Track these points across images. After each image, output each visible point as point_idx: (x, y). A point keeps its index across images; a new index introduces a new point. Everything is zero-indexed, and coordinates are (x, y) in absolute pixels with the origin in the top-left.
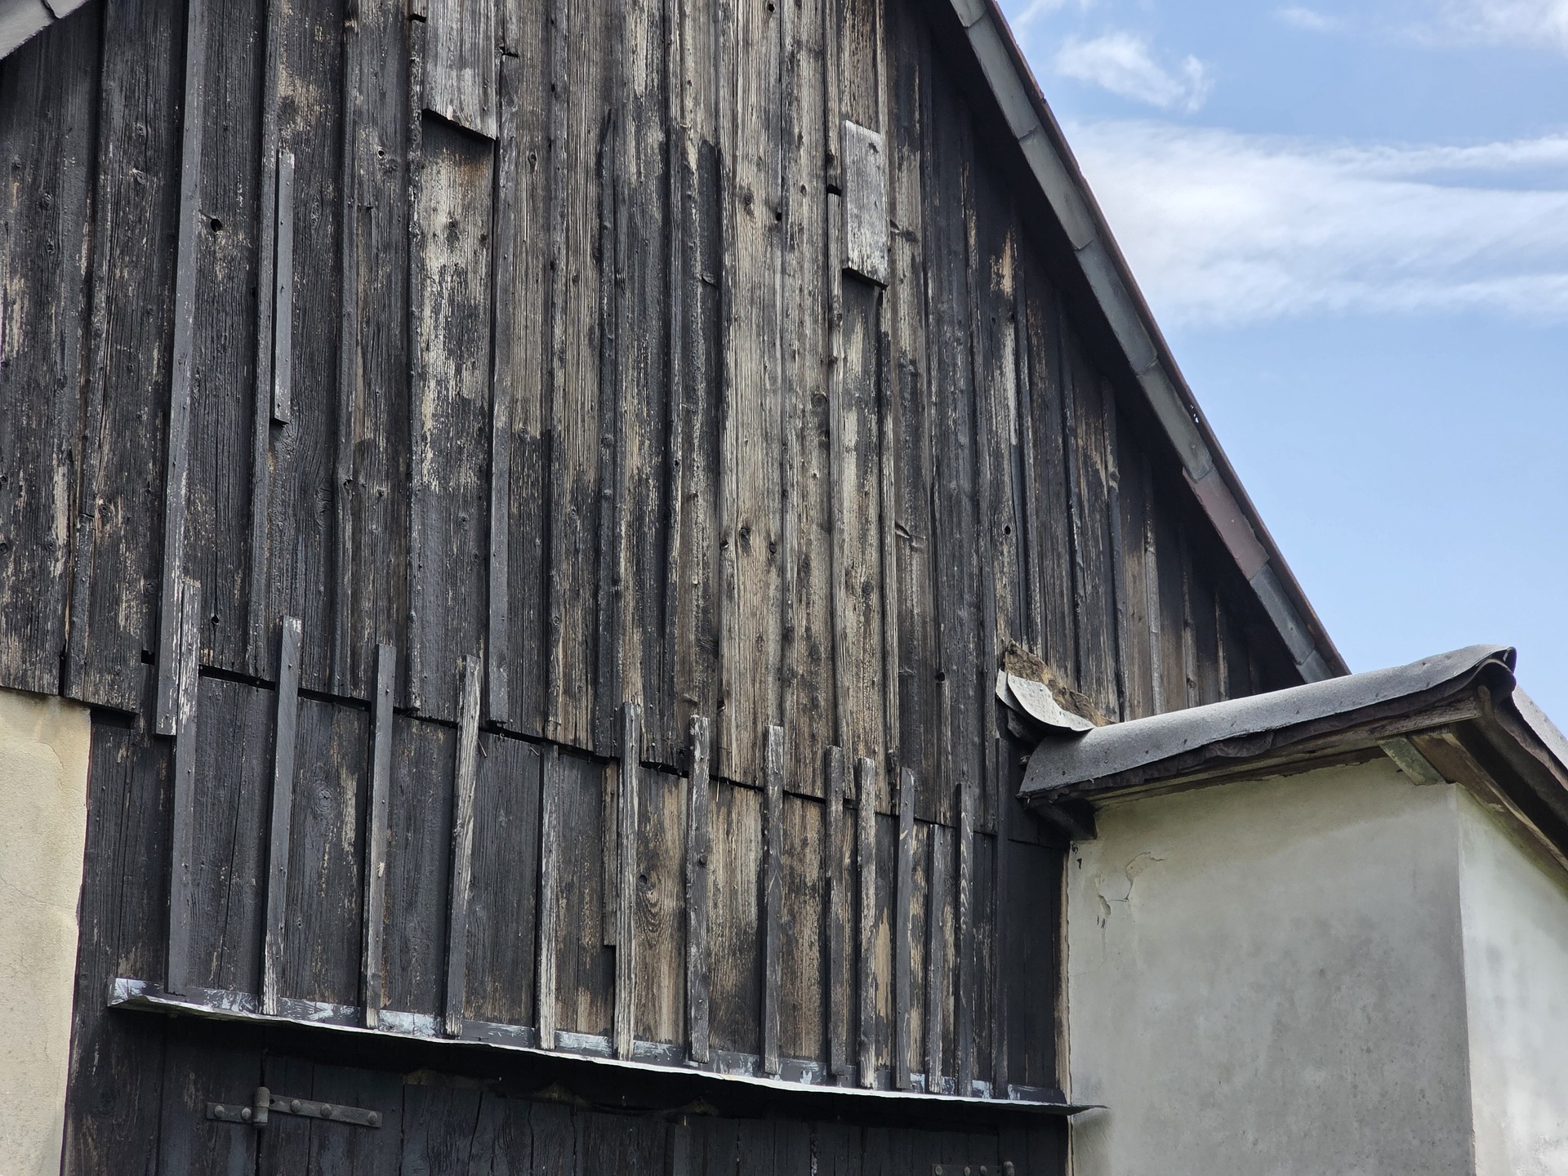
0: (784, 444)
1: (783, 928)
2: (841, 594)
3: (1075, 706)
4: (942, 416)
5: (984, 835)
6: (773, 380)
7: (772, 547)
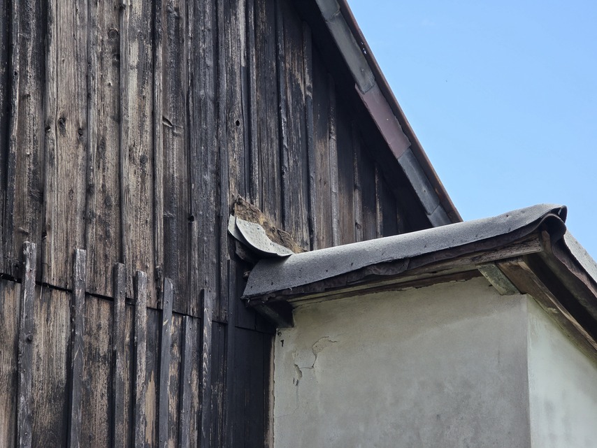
0: (89, 62)
1: (83, 384)
2: (126, 163)
3: (282, 241)
4: (196, 47)
5: (219, 323)
6: (82, 19)
7: (80, 132)
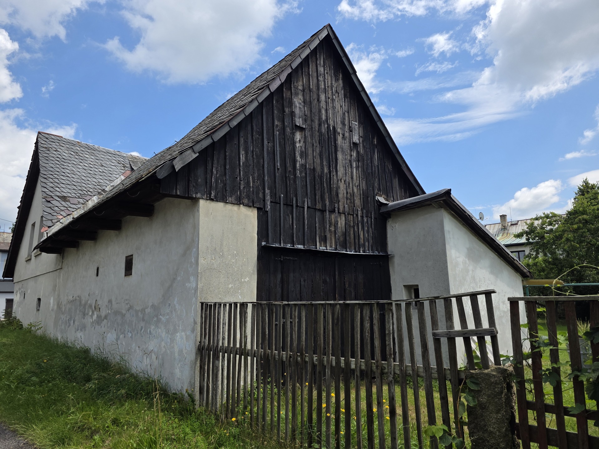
0: (346, 167)
1: (348, 232)
2: (354, 187)
3: (387, 200)
4: (367, 162)
5: (375, 218)
6: (344, 159)
7: (345, 181)
